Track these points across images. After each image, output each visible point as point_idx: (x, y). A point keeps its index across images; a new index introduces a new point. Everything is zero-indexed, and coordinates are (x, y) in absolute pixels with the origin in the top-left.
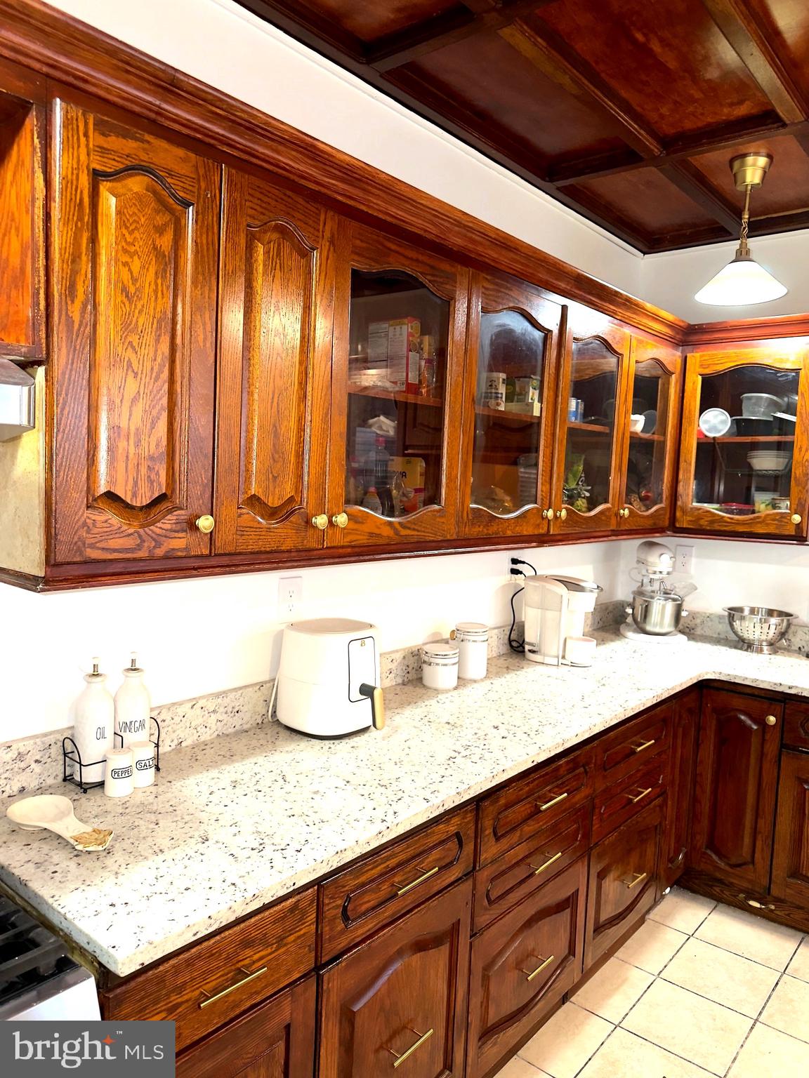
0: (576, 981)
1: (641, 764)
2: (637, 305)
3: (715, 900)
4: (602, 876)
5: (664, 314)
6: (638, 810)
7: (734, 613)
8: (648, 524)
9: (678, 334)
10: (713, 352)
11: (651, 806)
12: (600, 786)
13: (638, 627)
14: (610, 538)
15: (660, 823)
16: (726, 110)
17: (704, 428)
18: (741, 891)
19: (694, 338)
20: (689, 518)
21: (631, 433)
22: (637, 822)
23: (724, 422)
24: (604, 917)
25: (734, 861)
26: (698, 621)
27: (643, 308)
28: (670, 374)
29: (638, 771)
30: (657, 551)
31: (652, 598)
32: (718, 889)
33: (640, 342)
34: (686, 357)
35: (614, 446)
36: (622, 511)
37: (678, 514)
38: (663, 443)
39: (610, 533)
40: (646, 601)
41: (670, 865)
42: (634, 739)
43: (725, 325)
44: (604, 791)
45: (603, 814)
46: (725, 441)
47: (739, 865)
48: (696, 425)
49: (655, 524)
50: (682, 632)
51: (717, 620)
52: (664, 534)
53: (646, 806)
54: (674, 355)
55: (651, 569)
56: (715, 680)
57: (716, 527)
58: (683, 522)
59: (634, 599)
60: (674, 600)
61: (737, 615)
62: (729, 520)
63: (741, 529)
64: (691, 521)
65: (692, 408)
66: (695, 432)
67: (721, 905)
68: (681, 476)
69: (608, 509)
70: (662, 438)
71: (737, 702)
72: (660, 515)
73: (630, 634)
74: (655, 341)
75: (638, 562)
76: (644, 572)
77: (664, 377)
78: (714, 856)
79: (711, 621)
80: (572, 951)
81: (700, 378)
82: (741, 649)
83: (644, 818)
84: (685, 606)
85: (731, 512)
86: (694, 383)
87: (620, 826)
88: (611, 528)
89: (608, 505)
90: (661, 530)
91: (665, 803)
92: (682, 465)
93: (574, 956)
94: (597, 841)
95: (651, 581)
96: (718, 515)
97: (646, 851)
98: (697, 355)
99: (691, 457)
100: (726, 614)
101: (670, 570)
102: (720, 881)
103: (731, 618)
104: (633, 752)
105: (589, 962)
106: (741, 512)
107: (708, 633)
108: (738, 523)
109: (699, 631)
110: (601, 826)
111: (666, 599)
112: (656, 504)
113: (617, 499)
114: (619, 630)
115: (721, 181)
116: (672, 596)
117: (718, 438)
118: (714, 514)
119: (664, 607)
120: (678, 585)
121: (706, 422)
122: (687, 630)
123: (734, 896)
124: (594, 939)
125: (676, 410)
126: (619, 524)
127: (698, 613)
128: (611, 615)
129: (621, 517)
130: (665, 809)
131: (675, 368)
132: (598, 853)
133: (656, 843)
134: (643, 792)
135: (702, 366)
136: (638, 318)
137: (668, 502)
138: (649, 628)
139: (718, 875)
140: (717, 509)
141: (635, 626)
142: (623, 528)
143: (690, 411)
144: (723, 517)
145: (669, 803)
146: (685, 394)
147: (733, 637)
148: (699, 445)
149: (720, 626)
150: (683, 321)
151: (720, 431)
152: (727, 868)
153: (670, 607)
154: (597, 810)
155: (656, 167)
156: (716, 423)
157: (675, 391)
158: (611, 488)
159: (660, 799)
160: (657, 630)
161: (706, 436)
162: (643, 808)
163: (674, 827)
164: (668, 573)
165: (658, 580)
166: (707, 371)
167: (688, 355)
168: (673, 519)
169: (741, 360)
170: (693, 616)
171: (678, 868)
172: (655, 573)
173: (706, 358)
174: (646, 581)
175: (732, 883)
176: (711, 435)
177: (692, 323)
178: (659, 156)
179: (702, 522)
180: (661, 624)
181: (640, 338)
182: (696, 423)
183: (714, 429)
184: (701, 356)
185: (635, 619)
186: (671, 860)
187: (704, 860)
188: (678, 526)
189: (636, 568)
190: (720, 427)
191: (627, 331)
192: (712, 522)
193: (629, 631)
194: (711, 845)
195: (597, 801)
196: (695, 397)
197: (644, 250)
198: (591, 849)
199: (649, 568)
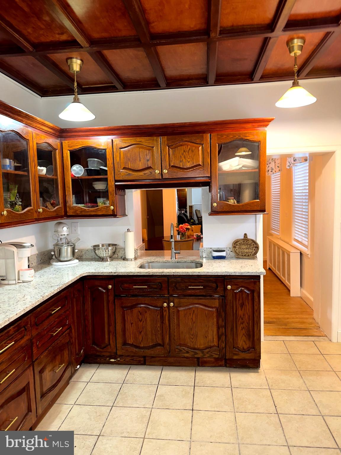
0: (34, 422)
1: (56, 318)
2: (33, 118)
3: (98, 364)
4: (41, 372)
5: (47, 123)
6: (57, 338)
7: (96, 247)
8: (54, 214)
9: (57, 132)
10: (73, 141)
11: (64, 334)
12: (34, 333)
13: (58, 260)
14: (35, 222)
15: (70, 340)
16: (57, 36)
17: (73, 173)
18: (107, 357)
19: (64, 134)
20: (72, 211)
21: (39, 175)
22: (57, 343)
23: (81, 170)
24: (45, 389)
25: (103, 346)
26: (83, 253)
27: (36, 120)
28: (56, 150)
29: (55, 322)
30: (62, 226)
31: (62, 246)
32: (99, 359)
33: (37, 134)
34: (62, 143)
35: (31, 181)
36: (39, 210)
37: (68, 209)
38: (57, 180)
39: (35, 220)
40: (59, 248)
41: (77, 356)
42: (51, 308)
43: (76, 130)
44: (37, 335)
45: (38, 345)
46: (82, 178)
47: (105, 347)
48: (70, 172)
49: (57, 214)
50: (77, 259)
51: (91, 251)
52: (63, 218)
53: (61, 335)
54: (56, 141)
55: (60, 234)
56: (88, 275)
57: (83, 213)
58: (70, 213)
59: (54, 248)
60: (71, 246)
61: (96, 248)
62: (88, 210)
63: (93, 213)
64: (73, 212)
65: (67, 164)
66: (70, 175)
67: (101, 365)
68: (66, 193)
69: (32, 209)
70: (56, 177)
71: (97, 283)
72: (60, 210)
73: (54, 263)
74: (45, 135)
75: (55, 231)
76: (58, 236)
77: (54, 151)
78: (95, 347)
79: (88, 252)
80: (29, 410)
81: (69, 151)
82: (100, 261)
83: (61, 341)
84: (76, 247)
85: (89, 207)
86: (67, 154)
87: (49, 347)
88: (35, 218)
89: (32, 208)
90: (61, 217)
91: (71, 331)
92: (66, 189)
93: (31, 412)
94: (36, 358)
95: (61, 239)
96: (83, 209)
97: (64, 354)
98: (66, 142)
99: (70, 185)
100: (93, 248)
101: (68, 233)
102: (99, 356)
103: (95, 249)
104: (51, 315)
105: (40, 411)
106: (93, 207)
107: (88, 257)
108: (91, 211)
109: (84, 257)
110: (38, 351)
111: (68, 246)
112: (57, 205)
113: (36, 205)
114: (50, 262)
115: (65, 68)
116: (70, 244)
117: (80, 177)
118: (82, 208)
119: (67, 249)
120: (73, 239)
121: (74, 170)
122: (80, 257)
123: (105, 360)
124: (41, 400)
125: (61, 165)
126: (38, 216)
127: (83, 249)
128: (47, 256)
129: (39, 213)
130: (71, 334)
131: (57, 147)
132: (38, 363)
133: (68, 349)
134: (58, 330)
135: (69, 147)
136: (35, 124)
137: (63, 204)
138: (62, 259)
139: (98, 354)
140: (83, 206)
141: (57, 260)
142: (41, 217)
143: (66, 165)
144: (86, 209)
145: (73, 331)
146: (64, 159)
147: (97, 257)
148: (73, 180)
149: (92, 253)
150: (58, 127)
151: (80, 174)
152: (101, 350)
153: (69, 249)
154: (35, 344)
155: (33, 56)
156: (78, 170)
157: (59, 157)
158: (32, 200)
159: (68, 331)
160: (66, 259)
161: (75, 176)
162: (60, 336)
163: (77, 340)
164: (67, 235)
165: (63, 238)
166: (71, 149)
167: (63, 142)
168: (66, 212)
169: (84, 144)
170: (81, 251)
171: (81, 356)
172: (62, 235)
173: (70, 143)
174: (59, 239)
175: (103, 355)
176: (77, 176)
177: (62, 128)
178: (32, 51)
179: (78, 212)
180: (67, 257)
181: (37, 133)
182: (70, 171)
183: (78, 173)
184: (68, 143)
185: (56, 257)
186: (78, 354)
187: (92, 349)
188: (68, 214)
189: (55, 234)
190: (80, 172)
191: (30, 129)
192: (81, 212)
193: (54, 262)
194: (94, 343)
195: (34, 340)
196: (68, 160)
197: (41, 95)
198: (34, 362)
199: (59, 233)
